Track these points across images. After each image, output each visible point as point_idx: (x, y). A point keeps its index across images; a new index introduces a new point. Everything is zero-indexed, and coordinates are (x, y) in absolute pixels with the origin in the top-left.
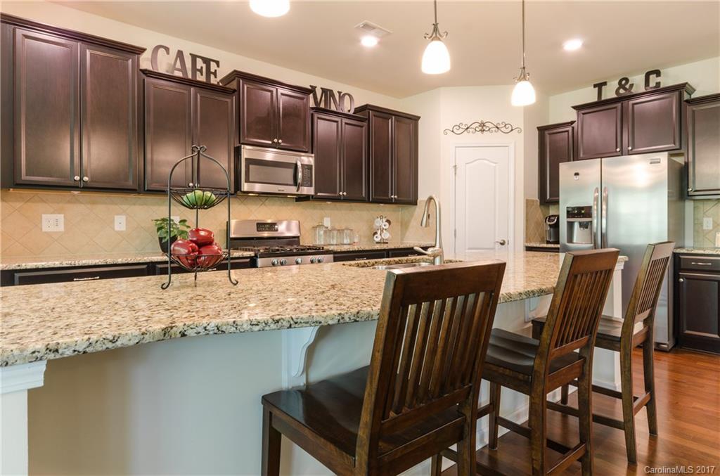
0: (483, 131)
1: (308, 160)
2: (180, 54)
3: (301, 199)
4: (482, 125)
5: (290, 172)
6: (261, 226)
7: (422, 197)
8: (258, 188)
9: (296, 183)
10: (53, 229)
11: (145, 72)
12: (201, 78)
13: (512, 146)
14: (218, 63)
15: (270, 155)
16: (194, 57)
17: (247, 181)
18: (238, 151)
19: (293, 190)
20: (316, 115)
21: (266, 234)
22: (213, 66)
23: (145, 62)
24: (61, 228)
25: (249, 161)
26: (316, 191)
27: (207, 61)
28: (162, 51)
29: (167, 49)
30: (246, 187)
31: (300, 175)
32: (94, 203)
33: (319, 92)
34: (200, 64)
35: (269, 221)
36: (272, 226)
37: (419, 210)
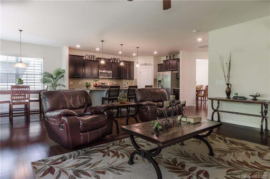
0: (146, 65)
1: (111, 72)
2: (89, 56)
3: (109, 79)
4: (146, 64)
5: (107, 74)
6: (102, 84)
7: (135, 78)
8: (102, 77)
9: (108, 76)
10: (71, 84)
11: (85, 60)
12: (92, 59)
13: (151, 68)
14: (95, 56)
15: (104, 71)
16: (91, 56)
17: (100, 76)
18: (98, 71)
19: (108, 77)
20: (112, 63)
21: (103, 85)
22: (94, 57)
23: (84, 58)
24: (72, 84)
25: (100, 73)
26: (112, 77)
27: (93, 56)
28: (87, 56)
29: (87, 55)
30: (99, 77)
31: (109, 75)
32: (76, 80)
33: (113, 59)
34: (92, 57)
35: (104, 83)
36: (104, 84)
37: (134, 81)
